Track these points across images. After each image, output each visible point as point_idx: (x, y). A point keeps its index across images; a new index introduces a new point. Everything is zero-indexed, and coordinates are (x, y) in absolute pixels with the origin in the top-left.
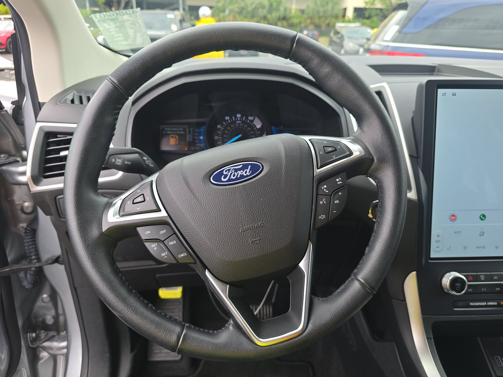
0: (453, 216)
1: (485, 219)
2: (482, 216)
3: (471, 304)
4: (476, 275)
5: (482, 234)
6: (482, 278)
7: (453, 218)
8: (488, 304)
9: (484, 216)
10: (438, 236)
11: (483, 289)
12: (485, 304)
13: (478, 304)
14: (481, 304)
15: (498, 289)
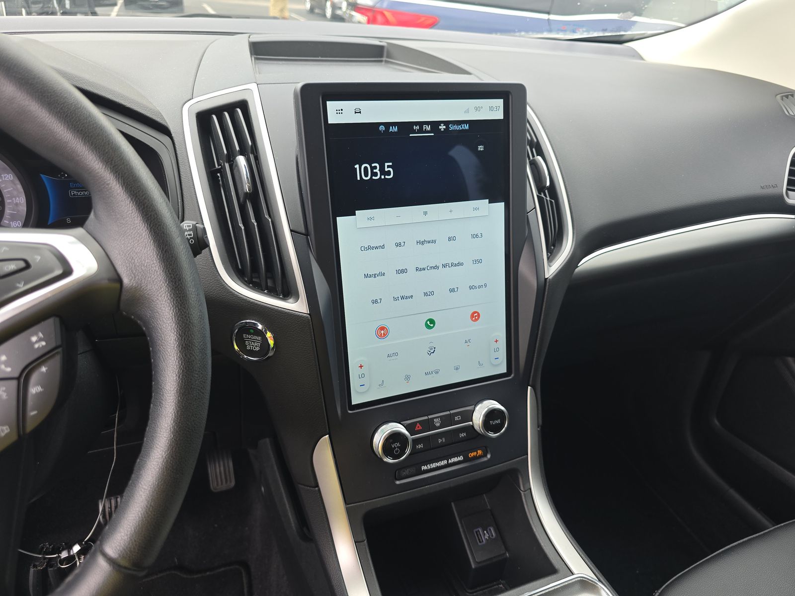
0: (382, 328)
1: (433, 326)
2: (428, 322)
3: (424, 468)
4: (427, 419)
5: (432, 351)
6: (437, 422)
7: (382, 332)
8: (450, 461)
9: (432, 321)
10: (361, 367)
11: (440, 441)
12: (445, 462)
13: (434, 465)
14: (438, 464)
15: (463, 435)
